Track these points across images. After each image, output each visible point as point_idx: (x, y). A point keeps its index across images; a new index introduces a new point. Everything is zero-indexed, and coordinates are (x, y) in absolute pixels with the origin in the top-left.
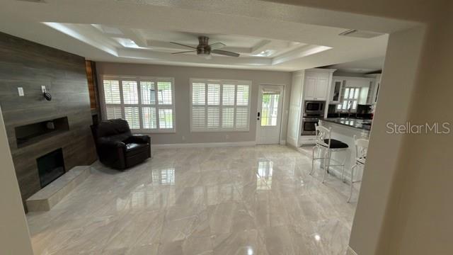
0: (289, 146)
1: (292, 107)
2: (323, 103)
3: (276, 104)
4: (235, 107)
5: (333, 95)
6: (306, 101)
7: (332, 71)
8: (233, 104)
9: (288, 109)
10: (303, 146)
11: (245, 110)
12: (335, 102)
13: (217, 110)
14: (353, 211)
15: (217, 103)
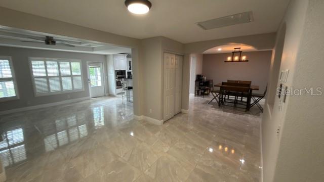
0: (110, 95)
1: (109, 74)
2: (124, 71)
3: (99, 74)
4: (72, 76)
5: (129, 67)
6: (116, 71)
7: (126, 55)
8: (69, 74)
9: (107, 75)
10: (118, 94)
11: (80, 78)
12: (130, 71)
13: (57, 79)
14: (133, 108)
15: (56, 74)
